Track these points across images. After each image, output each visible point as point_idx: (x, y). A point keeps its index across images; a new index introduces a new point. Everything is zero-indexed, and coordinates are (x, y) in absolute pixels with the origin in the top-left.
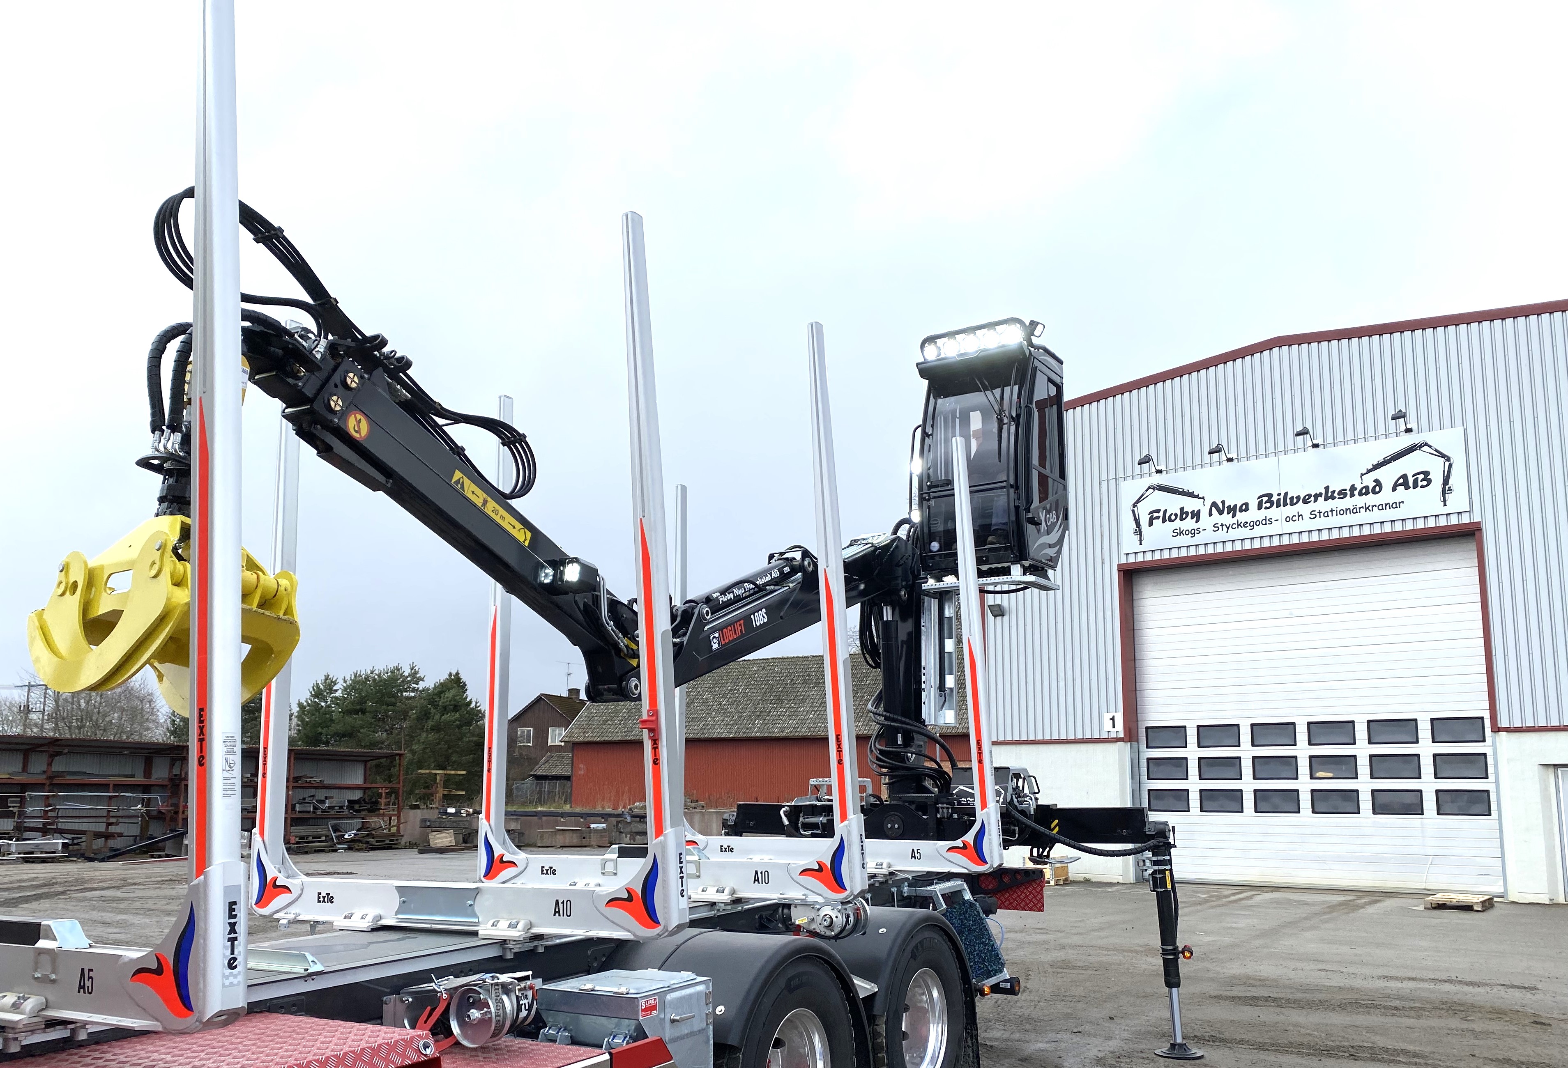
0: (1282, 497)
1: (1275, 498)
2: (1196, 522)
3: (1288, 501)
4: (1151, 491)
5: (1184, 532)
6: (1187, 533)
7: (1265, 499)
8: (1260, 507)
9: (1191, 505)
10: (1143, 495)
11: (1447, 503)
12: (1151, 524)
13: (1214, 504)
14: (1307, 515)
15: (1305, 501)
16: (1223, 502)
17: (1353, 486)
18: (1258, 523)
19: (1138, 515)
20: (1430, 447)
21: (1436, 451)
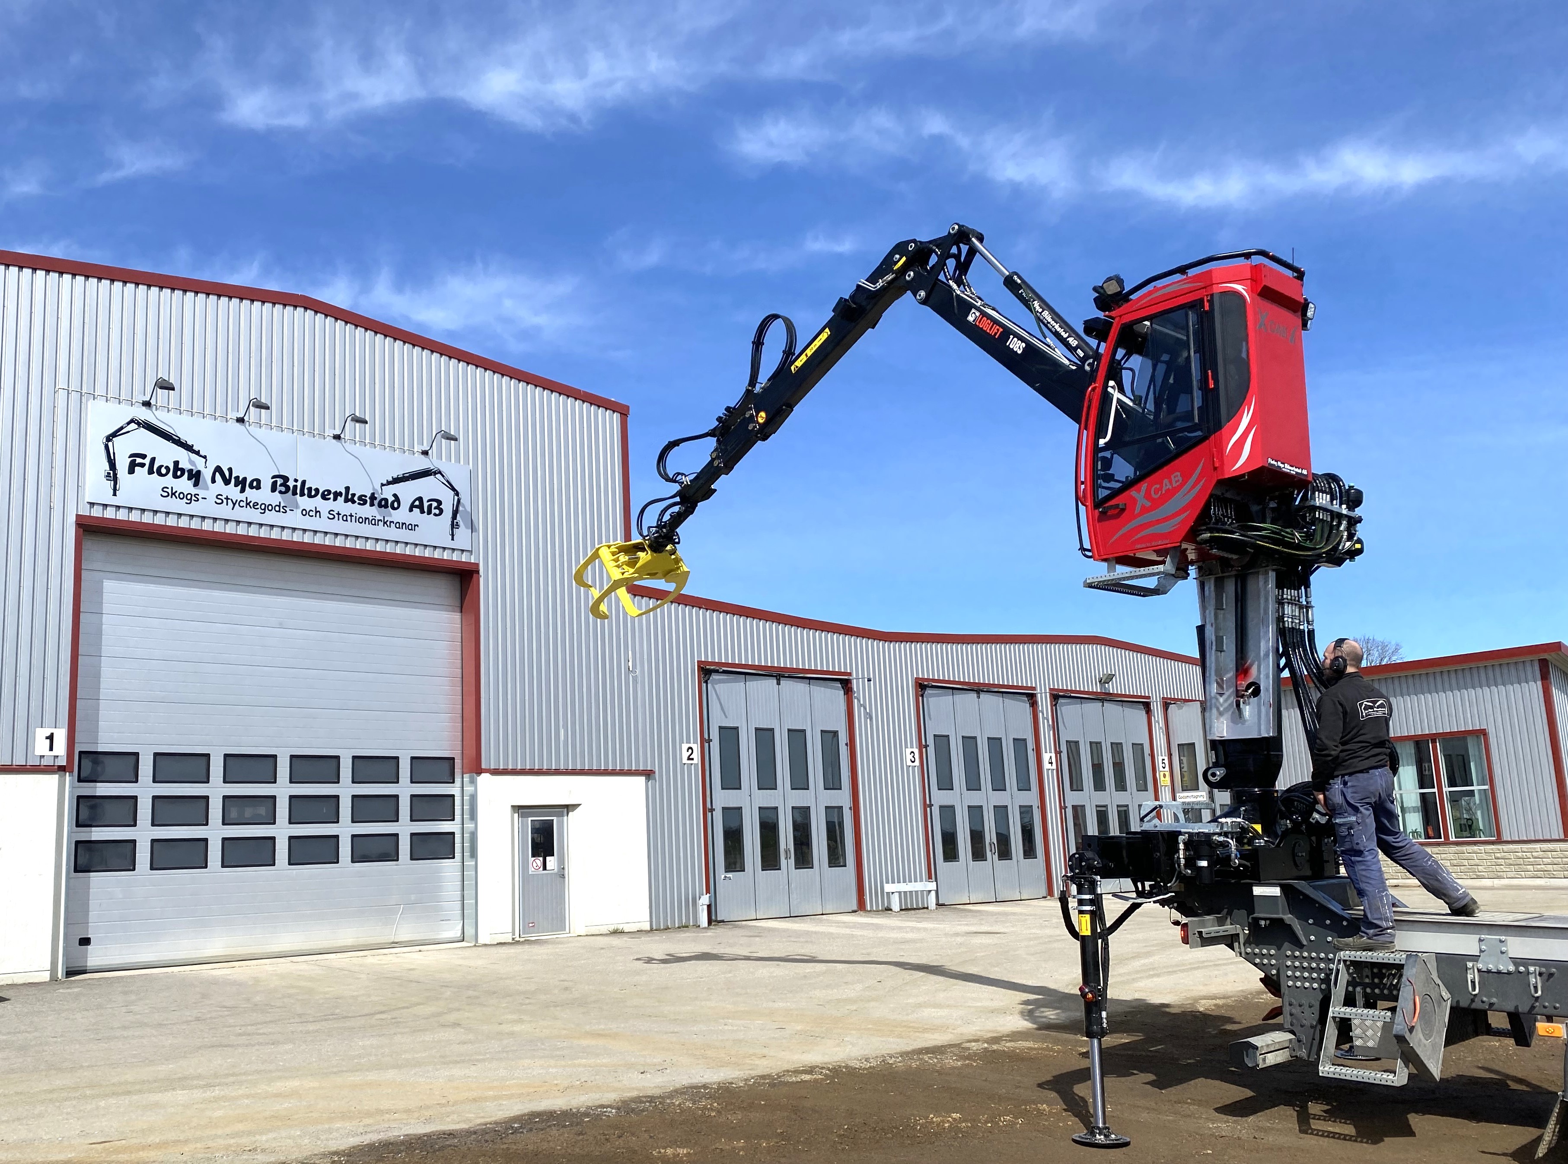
0: (299, 484)
1: (291, 484)
2: (195, 486)
3: (306, 492)
4: (133, 426)
5: (177, 494)
7: (280, 481)
8: (274, 489)
9: (189, 462)
10: (122, 428)
11: (454, 537)
12: (131, 471)
13: (218, 469)
14: (325, 514)
15: (324, 497)
16: (230, 470)
18: (270, 508)
19: (114, 453)
20: (443, 476)
21: (448, 481)
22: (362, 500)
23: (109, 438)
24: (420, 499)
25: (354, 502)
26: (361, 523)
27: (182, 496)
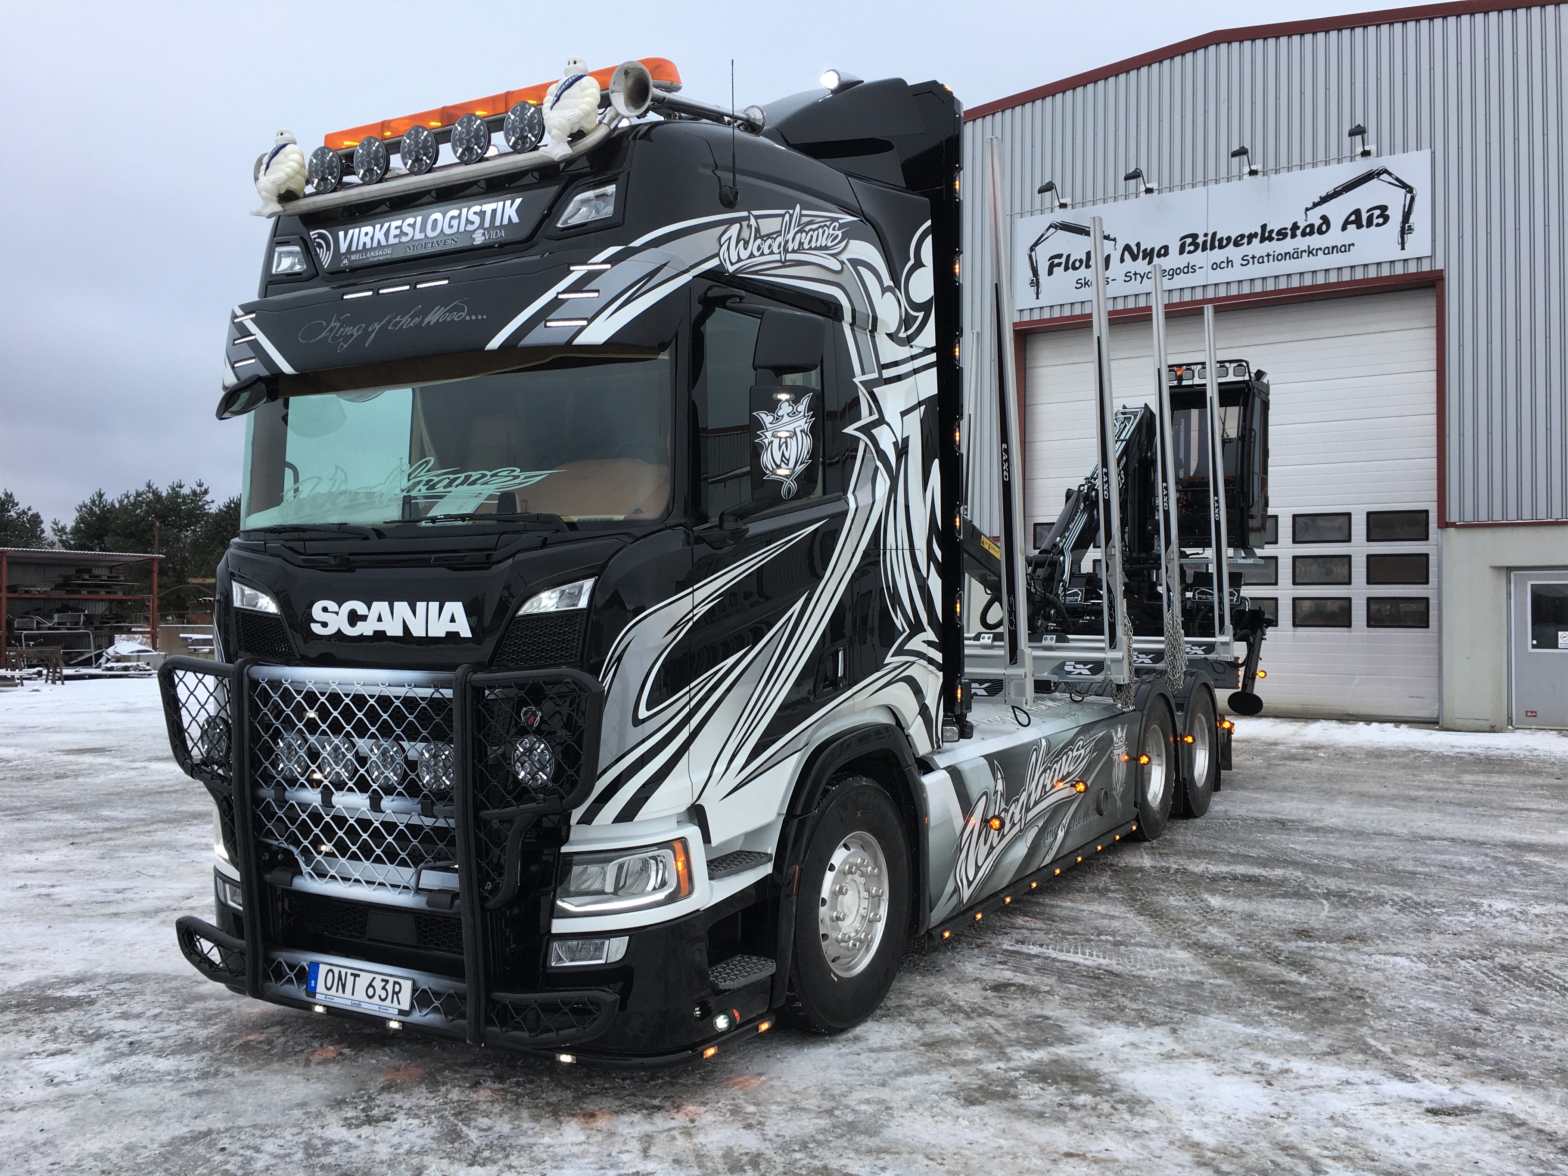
0: (1209, 238)
1: (1200, 240)
3: (1217, 244)
4: (1052, 230)
7: (1189, 240)
8: (1182, 251)
10: (1042, 236)
11: (1406, 246)
12: (1050, 273)
13: (1127, 248)
14: (1237, 261)
15: (1237, 244)
16: (1138, 245)
17: (1295, 224)
18: (1179, 271)
19: (1036, 261)
20: (1390, 174)
21: (1397, 179)
22: (1282, 234)
23: (1032, 249)
24: (1357, 212)
25: (1270, 239)
26: (1281, 260)
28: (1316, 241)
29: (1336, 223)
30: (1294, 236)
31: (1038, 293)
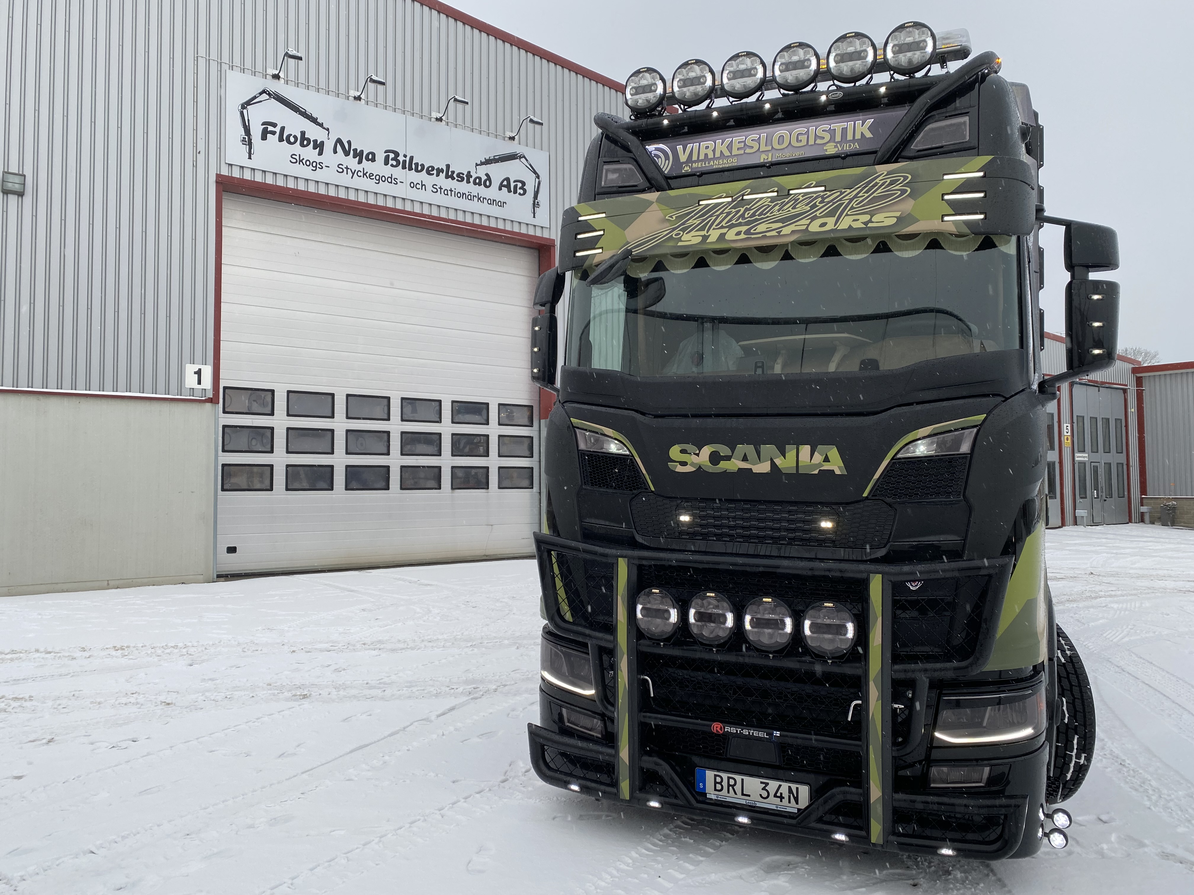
0: (408, 159)
1: (401, 158)
2: (319, 155)
3: (414, 167)
4: (265, 96)
5: (304, 161)
6: (308, 163)
7: (392, 155)
8: (386, 163)
9: (314, 133)
10: (255, 98)
11: (536, 215)
12: (264, 137)
13: (339, 141)
14: (429, 188)
15: (429, 173)
16: (349, 143)
17: (469, 172)
18: (383, 179)
19: (248, 120)
20: (527, 160)
21: (530, 165)
22: (460, 177)
23: (244, 107)
24: (508, 179)
25: (453, 179)
26: (460, 197)
27: (309, 163)
28: (481, 190)
29: (496, 183)
30: (468, 182)
31: (250, 154)
